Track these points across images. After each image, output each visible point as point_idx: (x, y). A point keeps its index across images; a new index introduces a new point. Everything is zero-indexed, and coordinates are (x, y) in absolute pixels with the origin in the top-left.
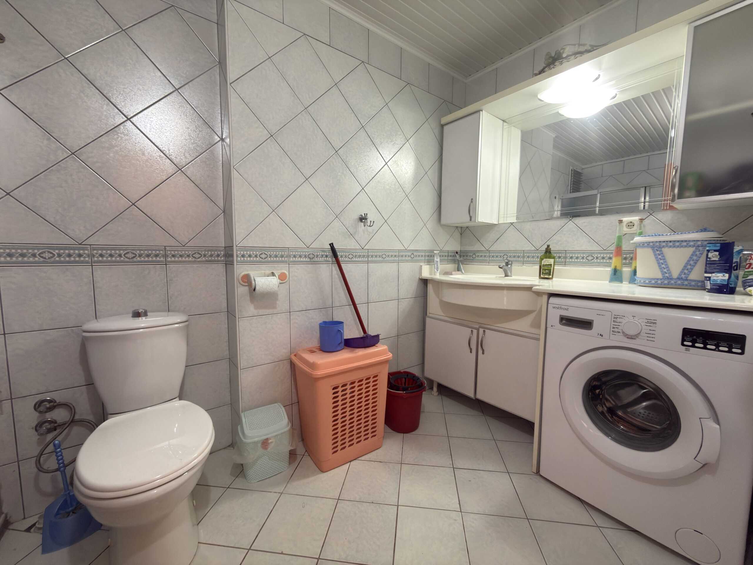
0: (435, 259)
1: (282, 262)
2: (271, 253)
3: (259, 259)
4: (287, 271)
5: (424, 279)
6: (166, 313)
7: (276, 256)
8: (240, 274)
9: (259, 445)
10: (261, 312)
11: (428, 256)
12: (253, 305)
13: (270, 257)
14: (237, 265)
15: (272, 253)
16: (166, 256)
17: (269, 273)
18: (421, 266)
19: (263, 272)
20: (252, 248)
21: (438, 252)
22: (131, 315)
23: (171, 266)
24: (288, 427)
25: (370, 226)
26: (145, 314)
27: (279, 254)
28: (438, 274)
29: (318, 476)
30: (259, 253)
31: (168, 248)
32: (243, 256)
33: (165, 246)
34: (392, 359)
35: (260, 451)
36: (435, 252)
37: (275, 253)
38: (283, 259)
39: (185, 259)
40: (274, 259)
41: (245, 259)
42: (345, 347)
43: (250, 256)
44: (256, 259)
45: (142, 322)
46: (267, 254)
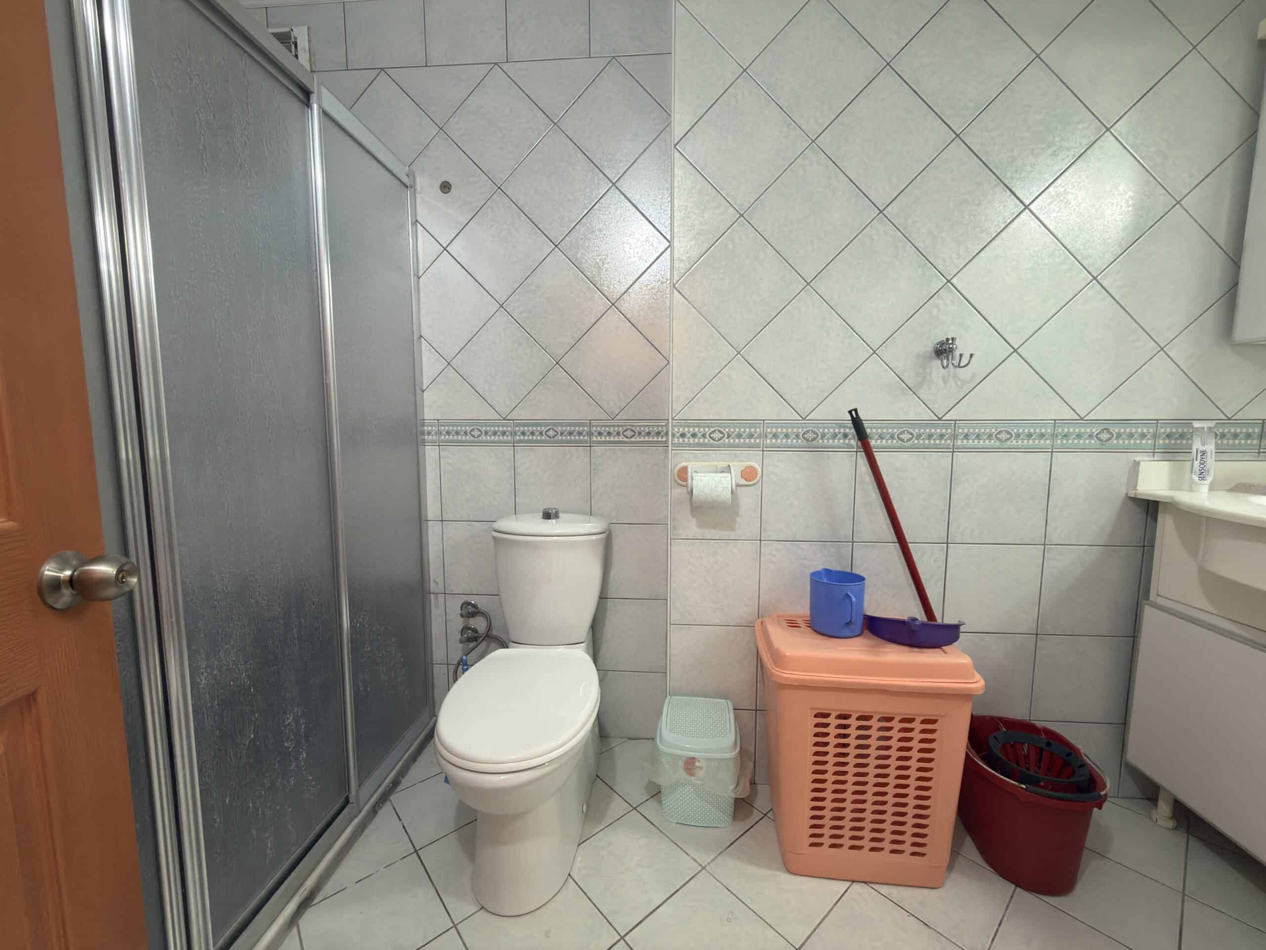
0: (1197, 445)
1: (751, 446)
2: (730, 430)
3: (709, 440)
4: (759, 465)
5: (1149, 500)
6: (587, 517)
7: (739, 436)
8: (677, 465)
9: (681, 763)
10: (709, 533)
11: (1169, 436)
12: (695, 519)
13: (728, 438)
14: (672, 450)
15: (732, 430)
16: (590, 434)
17: (724, 466)
18: (1137, 464)
19: (715, 463)
20: (699, 423)
21: (1212, 424)
22: (541, 515)
23: (597, 449)
24: (732, 752)
25: (959, 366)
26: (556, 516)
27: (744, 432)
28: (1205, 488)
29: (779, 873)
30: (709, 430)
31: (594, 423)
32: (683, 435)
33: (590, 420)
34: (981, 693)
35: (682, 774)
36: (1196, 425)
37: (737, 430)
38: (752, 441)
39: (614, 438)
40: (734, 441)
41: (686, 440)
42: (866, 632)
43: (694, 435)
44: (704, 441)
45: (551, 526)
46: (723, 431)
